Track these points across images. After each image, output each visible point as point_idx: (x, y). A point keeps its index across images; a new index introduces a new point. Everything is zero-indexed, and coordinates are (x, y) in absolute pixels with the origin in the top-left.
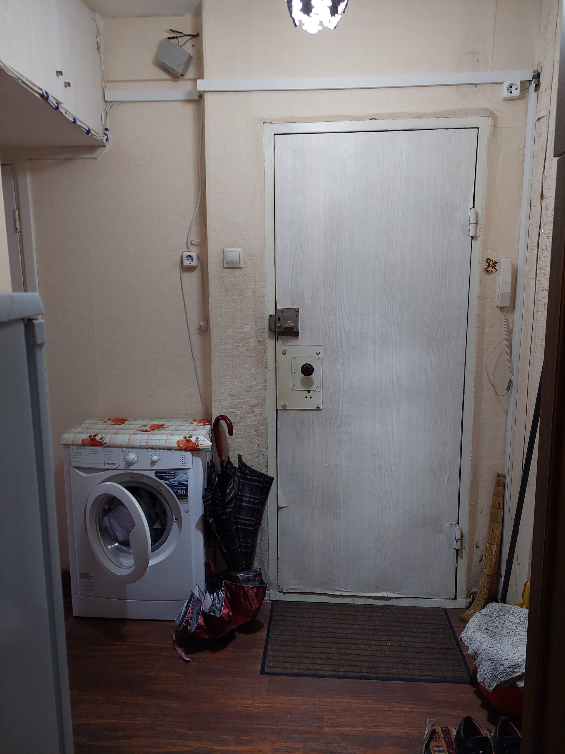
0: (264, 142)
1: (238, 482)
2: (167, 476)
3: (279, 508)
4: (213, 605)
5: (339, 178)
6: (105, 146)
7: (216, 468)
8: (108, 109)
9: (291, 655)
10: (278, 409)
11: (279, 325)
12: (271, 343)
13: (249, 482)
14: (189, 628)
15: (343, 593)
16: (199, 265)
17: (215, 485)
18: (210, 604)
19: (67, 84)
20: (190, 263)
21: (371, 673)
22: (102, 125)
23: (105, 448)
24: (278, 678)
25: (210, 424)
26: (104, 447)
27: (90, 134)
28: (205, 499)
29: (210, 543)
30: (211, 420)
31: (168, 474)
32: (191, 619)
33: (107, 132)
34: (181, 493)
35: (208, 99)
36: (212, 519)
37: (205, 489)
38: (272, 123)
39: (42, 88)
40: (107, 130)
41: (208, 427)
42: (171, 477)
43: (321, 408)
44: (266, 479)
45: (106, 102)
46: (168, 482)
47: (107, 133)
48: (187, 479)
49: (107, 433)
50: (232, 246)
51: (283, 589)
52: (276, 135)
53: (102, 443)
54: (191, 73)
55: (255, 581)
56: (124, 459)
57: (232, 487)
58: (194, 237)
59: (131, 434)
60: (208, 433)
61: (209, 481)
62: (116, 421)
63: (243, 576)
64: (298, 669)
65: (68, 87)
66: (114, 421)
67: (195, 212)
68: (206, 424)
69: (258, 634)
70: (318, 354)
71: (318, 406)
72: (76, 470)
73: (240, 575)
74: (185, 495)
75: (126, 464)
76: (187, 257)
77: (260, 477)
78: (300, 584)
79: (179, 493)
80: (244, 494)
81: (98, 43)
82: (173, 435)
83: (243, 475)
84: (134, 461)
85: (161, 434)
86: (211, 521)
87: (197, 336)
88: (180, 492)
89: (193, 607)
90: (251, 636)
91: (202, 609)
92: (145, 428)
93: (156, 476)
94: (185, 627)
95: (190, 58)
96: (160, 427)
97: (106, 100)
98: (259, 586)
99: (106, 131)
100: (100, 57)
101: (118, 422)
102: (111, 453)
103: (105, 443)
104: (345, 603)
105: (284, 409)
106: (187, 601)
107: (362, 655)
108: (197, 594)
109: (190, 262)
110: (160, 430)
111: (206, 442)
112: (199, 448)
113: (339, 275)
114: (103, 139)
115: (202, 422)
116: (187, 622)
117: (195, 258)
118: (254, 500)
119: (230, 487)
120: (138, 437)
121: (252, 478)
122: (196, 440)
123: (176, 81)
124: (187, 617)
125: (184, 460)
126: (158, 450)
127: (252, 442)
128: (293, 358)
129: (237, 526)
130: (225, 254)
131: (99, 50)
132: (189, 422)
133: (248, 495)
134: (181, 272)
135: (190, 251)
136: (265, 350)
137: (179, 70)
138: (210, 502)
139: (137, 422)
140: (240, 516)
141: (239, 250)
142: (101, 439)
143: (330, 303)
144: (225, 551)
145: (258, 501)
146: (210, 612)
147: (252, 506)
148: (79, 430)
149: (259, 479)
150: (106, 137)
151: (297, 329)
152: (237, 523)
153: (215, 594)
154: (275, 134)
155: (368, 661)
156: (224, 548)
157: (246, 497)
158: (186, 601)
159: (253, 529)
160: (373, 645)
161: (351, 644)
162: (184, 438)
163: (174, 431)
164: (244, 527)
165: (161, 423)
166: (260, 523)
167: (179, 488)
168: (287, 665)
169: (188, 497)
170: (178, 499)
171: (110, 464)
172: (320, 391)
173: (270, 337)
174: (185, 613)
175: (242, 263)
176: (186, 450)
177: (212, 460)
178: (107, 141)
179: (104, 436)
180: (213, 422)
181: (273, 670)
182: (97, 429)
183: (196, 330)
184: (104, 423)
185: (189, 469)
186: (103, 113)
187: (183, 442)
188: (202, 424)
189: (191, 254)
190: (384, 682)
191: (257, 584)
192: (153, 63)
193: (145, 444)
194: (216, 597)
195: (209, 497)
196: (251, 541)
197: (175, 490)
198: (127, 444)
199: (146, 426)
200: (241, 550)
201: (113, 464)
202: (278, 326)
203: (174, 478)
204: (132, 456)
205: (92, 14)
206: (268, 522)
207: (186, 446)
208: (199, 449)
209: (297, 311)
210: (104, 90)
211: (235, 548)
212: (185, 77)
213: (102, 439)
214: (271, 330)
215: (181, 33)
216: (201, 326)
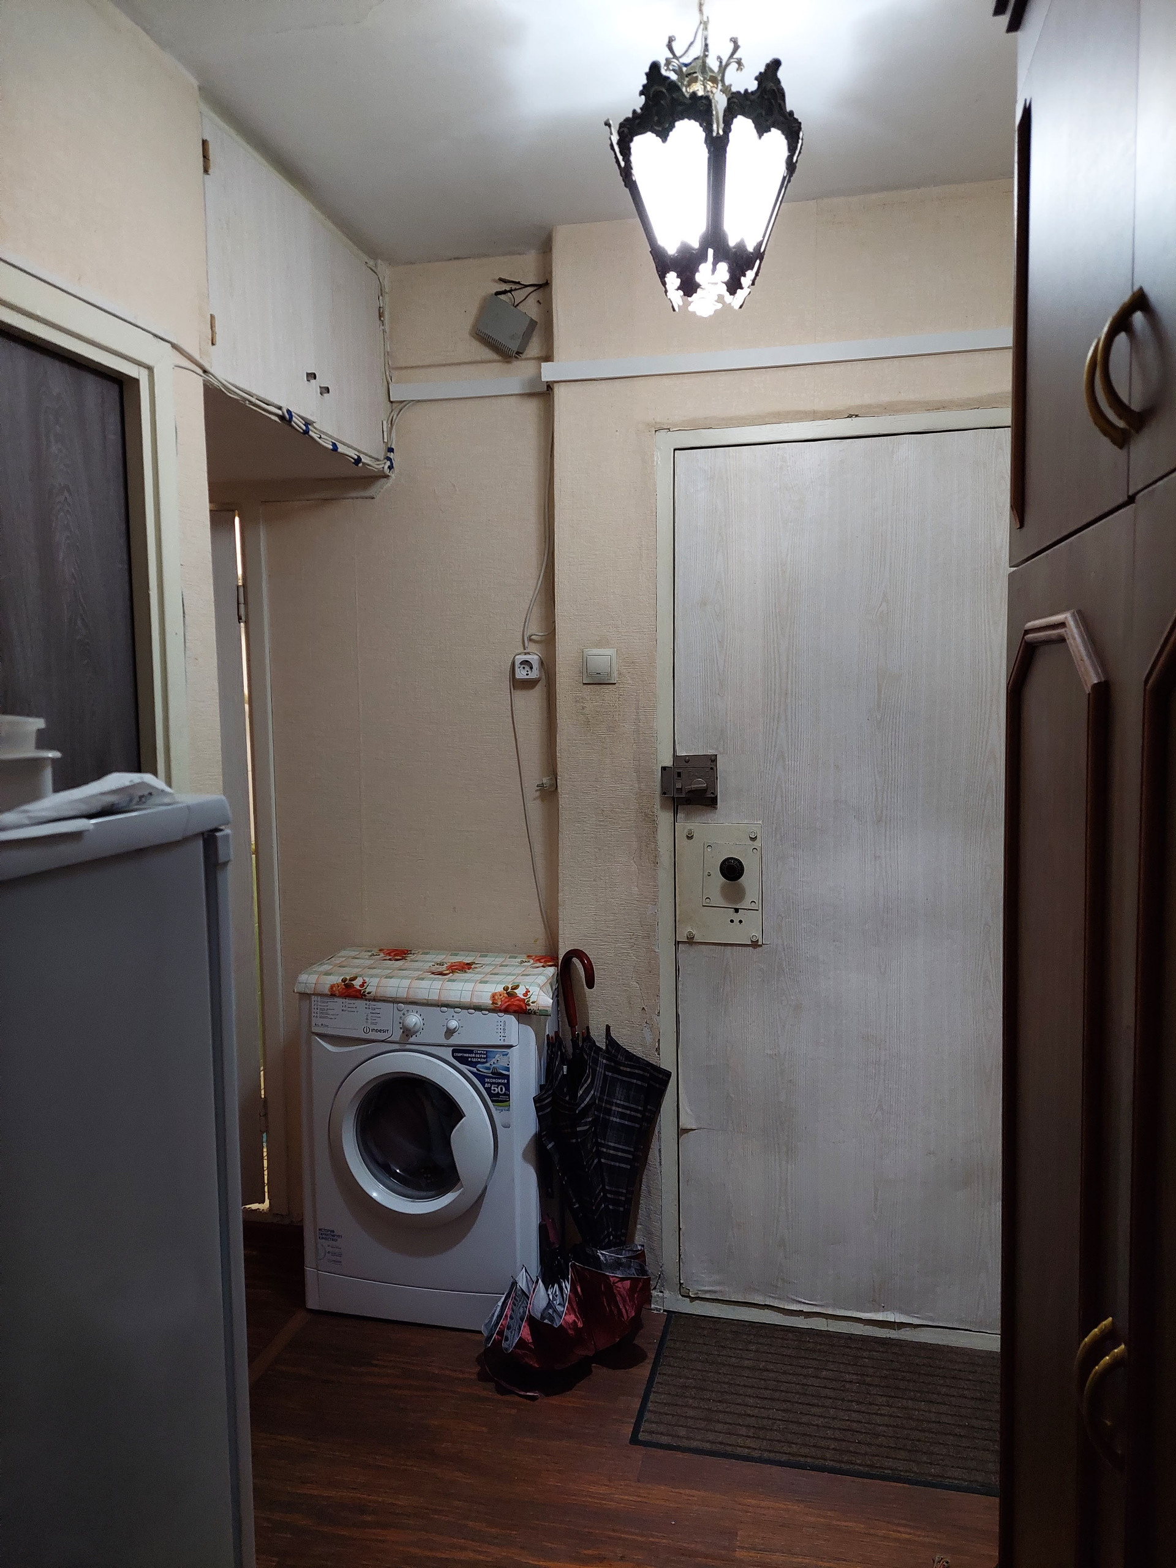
0: (657, 463)
1: (602, 1076)
2: (474, 1058)
3: (682, 1132)
4: (550, 1305)
5: (791, 522)
6: (387, 477)
7: (564, 1048)
8: (395, 414)
9: (691, 1413)
10: (678, 942)
11: (679, 786)
12: (664, 818)
13: (624, 1079)
14: (504, 1345)
15: (806, 1309)
16: (544, 677)
17: (559, 1078)
18: (543, 1303)
19: (324, 390)
20: (527, 675)
21: (843, 1462)
22: (384, 442)
23: (367, 1002)
24: (661, 1452)
25: (556, 965)
26: (366, 1000)
27: (360, 465)
28: (538, 1105)
29: (550, 1190)
30: (558, 958)
31: (475, 1054)
32: (509, 1328)
33: (392, 453)
34: (496, 1092)
35: (560, 392)
36: (553, 1143)
37: (540, 1085)
38: (670, 431)
39: (281, 405)
40: (391, 450)
41: (551, 971)
42: (479, 1060)
43: (760, 943)
44: (656, 1074)
45: (392, 402)
46: (474, 1070)
47: (391, 455)
48: (508, 1065)
49: (372, 976)
50: (599, 644)
51: (689, 1290)
52: (678, 451)
53: (364, 992)
54: (534, 348)
55: (630, 1267)
56: (400, 1023)
57: (588, 1086)
58: (535, 629)
59: (412, 978)
60: (549, 981)
61: (549, 1071)
62: (392, 954)
63: (607, 1256)
64: (702, 1440)
65: (325, 395)
66: (389, 954)
67: (537, 583)
68: (548, 964)
69: (633, 1370)
70: (754, 839)
71: (754, 939)
72: (318, 1039)
73: (601, 1253)
74: (505, 1094)
75: (403, 1032)
76: (521, 663)
77: (644, 1070)
78: (720, 1284)
79: (494, 1090)
80: (615, 1101)
81: (380, 307)
82: (486, 982)
83: (613, 1064)
84: (417, 1028)
85: (466, 981)
86: (550, 1146)
87: (538, 801)
88: (496, 1089)
89: (514, 1307)
90: (620, 1373)
91: (529, 1311)
92: (443, 968)
93: (455, 1057)
94: (497, 1343)
95: (533, 324)
96: (466, 967)
97: (391, 400)
98: (637, 1276)
99: (389, 453)
100: (384, 331)
101: (395, 955)
102: (377, 1011)
103: (368, 993)
104: (810, 1327)
105: (691, 941)
106: (504, 1296)
107: (830, 1428)
108: (522, 1284)
109: (527, 671)
110: (465, 972)
111: (542, 997)
112: (530, 1009)
113: (792, 694)
114: (383, 468)
115: (543, 961)
116: (501, 1333)
117: (536, 666)
118: (633, 1113)
119: (586, 1085)
120: (425, 984)
121: (628, 1070)
122: (526, 994)
123: (508, 362)
124: (502, 1324)
125: (504, 1029)
126: (459, 1010)
127: (631, 1002)
128: (706, 847)
129: (599, 1161)
130: (585, 659)
131: (382, 319)
132: (519, 960)
133: (622, 1103)
134: (512, 689)
135: (529, 653)
136: (655, 831)
137: (514, 346)
138: (549, 1110)
139: (428, 957)
140: (605, 1141)
141: (610, 651)
142: (362, 986)
143: (775, 747)
144: (577, 1206)
145: (639, 1115)
146: (543, 1318)
147: (630, 1123)
148: (326, 967)
149: (641, 1073)
150: (388, 463)
151: (712, 793)
152: (599, 1154)
153: (556, 1286)
154: (675, 450)
155: (841, 1440)
156: (574, 1200)
157: (618, 1105)
158: (501, 1297)
159: (629, 1167)
160: (854, 1411)
161: (811, 1405)
162: (504, 989)
163: (488, 976)
164: (612, 1163)
165: (468, 960)
166: (646, 1158)
167: (494, 1080)
168: (682, 1432)
169: (509, 1098)
170: (493, 1101)
171: (377, 1031)
172: (757, 910)
173: (663, 807)
174: (500, 1317)
175: (615, 674)
176: (506, 1011)
177: (557, 1033)
178: (390, 470)
179: (367, 979)
180: (560, 961)
181: (655, 1438)
182: (357, 967)
183: (537, 791)
184: (371, 956)
185: (511, 1046)
186: (385, 423)
187: (501, 997)
188: (542, 964)
189: (529, 658)
190: (865, 1480)
191: (633, 1273)
192: (471, 334)
193: (437, 998)
194: (557, 1293)
195: (546, 1101)
196: (624, 1191)
197: (486, 1085)
198: (405, 996)
199: (441, 964)
200: (606, 1207)
201: (380, 1031)
202: (677, 787)
203: (486, 1062)
204: (413, 1019)
205: (371, 263)
206: (660, 1156)
207: (508, 1003)
208: (530, 1011)
209: (713, 759)
210: (388, 384)
211: (595, 1202)
212: (523, 356)
213: (364, 986)
214: (665, 793)
215: (519, 283)
216: (545, 786)
